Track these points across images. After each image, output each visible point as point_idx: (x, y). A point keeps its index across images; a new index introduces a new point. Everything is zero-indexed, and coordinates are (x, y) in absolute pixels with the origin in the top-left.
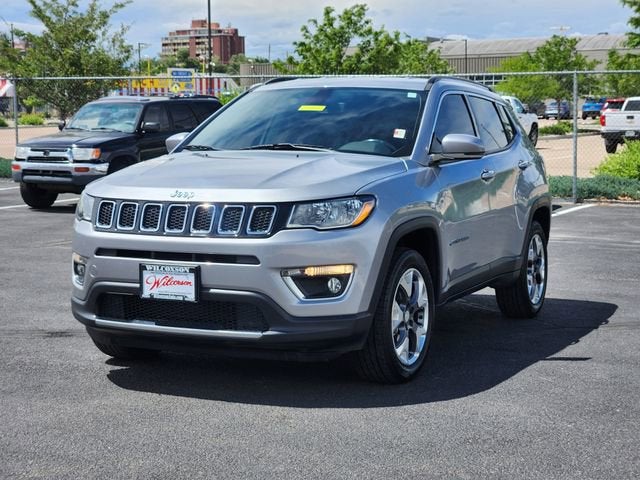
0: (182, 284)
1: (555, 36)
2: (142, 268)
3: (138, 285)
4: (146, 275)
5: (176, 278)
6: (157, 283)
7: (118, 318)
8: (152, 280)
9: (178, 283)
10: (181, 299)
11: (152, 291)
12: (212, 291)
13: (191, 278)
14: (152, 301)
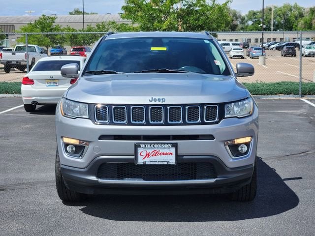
0: (166, 154)
1: (43, 15)
2: (137, 146)
3: (133, 157)
4: (140, 150)
5: (161, 151)
6: (148, 155)
7: (112, 178)
8: (144, 153)
9: (163, 154)
10: (166, 163)
11: (144, 160)
12: (185, 157)
13: (173, 150)
14: (145, 166)
